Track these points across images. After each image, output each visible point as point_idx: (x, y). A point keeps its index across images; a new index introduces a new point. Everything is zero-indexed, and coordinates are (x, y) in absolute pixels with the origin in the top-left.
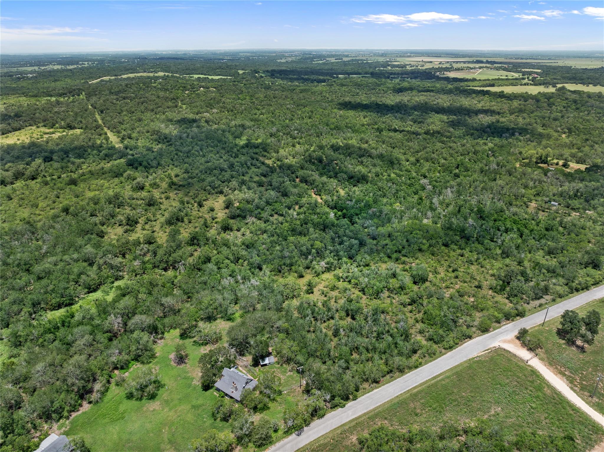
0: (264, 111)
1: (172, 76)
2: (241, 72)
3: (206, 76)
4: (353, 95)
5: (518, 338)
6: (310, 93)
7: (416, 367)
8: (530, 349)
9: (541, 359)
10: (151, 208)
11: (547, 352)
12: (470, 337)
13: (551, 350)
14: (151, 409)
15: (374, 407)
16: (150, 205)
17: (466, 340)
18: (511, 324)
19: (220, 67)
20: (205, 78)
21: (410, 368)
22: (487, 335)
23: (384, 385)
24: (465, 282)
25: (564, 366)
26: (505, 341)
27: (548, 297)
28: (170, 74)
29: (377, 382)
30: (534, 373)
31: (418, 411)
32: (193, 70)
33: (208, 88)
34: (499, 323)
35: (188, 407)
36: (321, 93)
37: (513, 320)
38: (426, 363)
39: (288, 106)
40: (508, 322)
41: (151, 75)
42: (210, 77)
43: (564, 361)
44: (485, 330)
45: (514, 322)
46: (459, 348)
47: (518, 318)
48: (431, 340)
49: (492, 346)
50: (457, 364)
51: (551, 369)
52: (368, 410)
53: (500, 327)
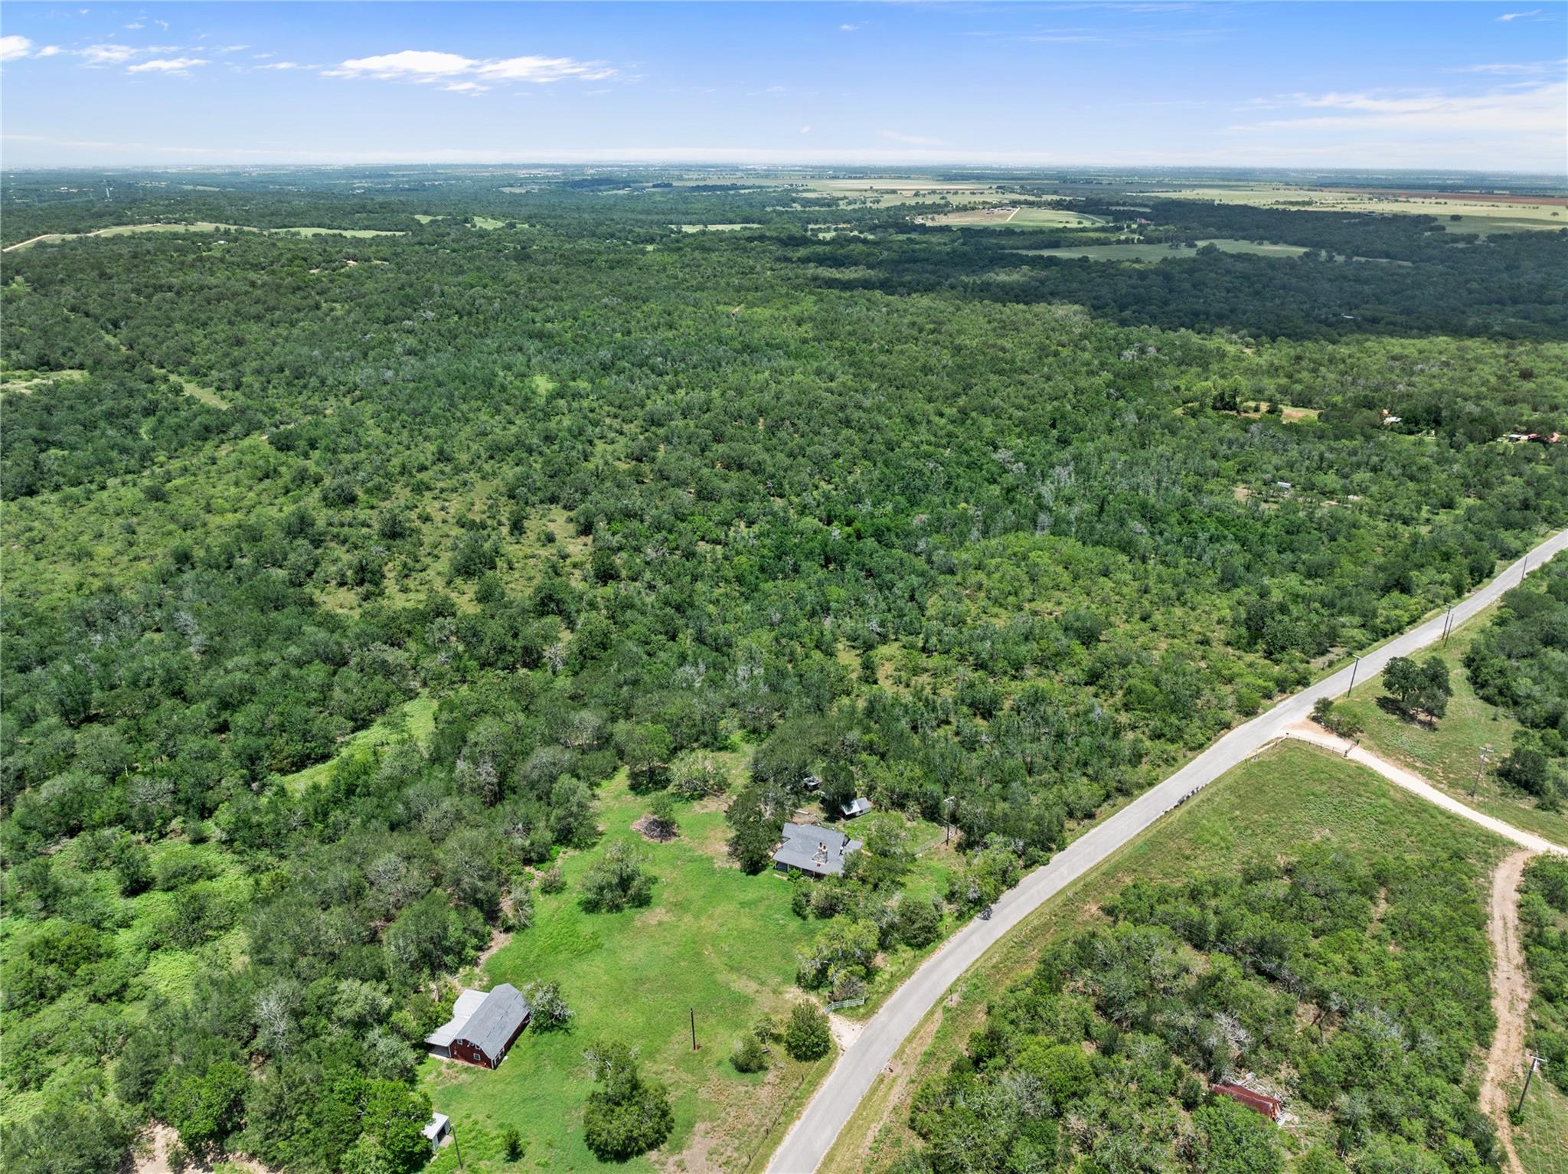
1: (240, 232)
2: (425, 220)
3: (337, 232)
5: (1315, 719)
6: (635, 269)
7: (1151, 785)
8: (1342, 735)
9: (1368, 748)
11: (1372, 736)
12: (1228, 726)
13: (1379, 732)
14: (654, 922)
15: (1105, 856)
16: (391, 536)
17: (1223, 731)
18: (1291, 698)
19: (363, 208)
20: (334, 236)
21: (1141, 787)
22: (1255, 722)
23: (1104, 820)
24: (1174, 637)
25: (1410, 754)
26: (1294, 727)
27: (1339, 650)
28: (233, 228)
29: (1090, 816)
30: (1362, 770)
31: (1188, 852)
32: (289, 214)
33: (368, 260)
34: (1270, 698)
35: (733, 907)
36: (665, 269)
37: (1292, 693)
38: (1166, 776)
39: (605, 300)
40: (1285, 695)
41: (180, 228)
42: (348, 234)
43: (1406, 747)
44: (1249, 711)
46: (1215, 745)
47: (1299, 688)
48: (1159, 737)
49: (1273, 737)
50: (1222, 772)
51: (1390, 761)
52: (1096, 862)
53: (1274, 706)
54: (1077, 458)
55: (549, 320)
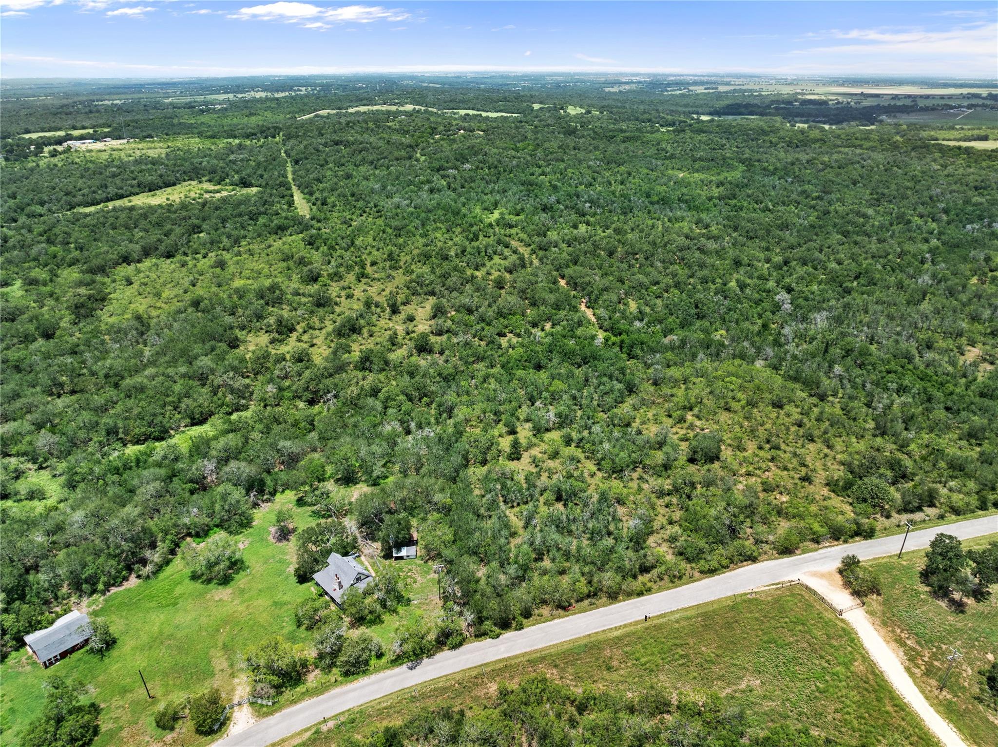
0: (547, 170)
1: (426, 111)
2: (536, 106)
3: (479, 113)
4: (714, 149)
5: (841, 572)
6: (638, 143)
7: (640, 594)
8: (856, 593)
9: (871, 613)
10: (321, 310)
11: (886, 603)
12: (753, 559)
13: (896, 600)
14: (217, 598)
15: (544, 645)
16: (319, 305)
17: (745, 563)
18: (840, 547)
19: (505, 99)
20: (477, 115)
21: (629, 595)
22: (786, 560)
23: (575, 614)
24: (786, 469)
25: (910, 630)
26: (815, 574)
27: (932, 512)
28: (423, 108)
29: (565, 608)
30: (849, 635)
31: (615, 663)
32: (461, 101)
33: (472, 131)
34: (818, 543)
35: (269, 602)
36: (658, 144)
37: (846, 542)
38: (660, 589)
39: (591, 163)
40: (836, 543)
41: (394, 108)
42: (484, 114)
43: (911, 622)
44: (786, 550)
45: (846, 545)
46: (727, 574)
47: (858, 539)
48: (681, 554)
49: (786, 579)
50: (712, 599)
51: (883, 631)
52: (533, 649)
53: (816, 550)
54: (847, 306)
55: (544, 174)
